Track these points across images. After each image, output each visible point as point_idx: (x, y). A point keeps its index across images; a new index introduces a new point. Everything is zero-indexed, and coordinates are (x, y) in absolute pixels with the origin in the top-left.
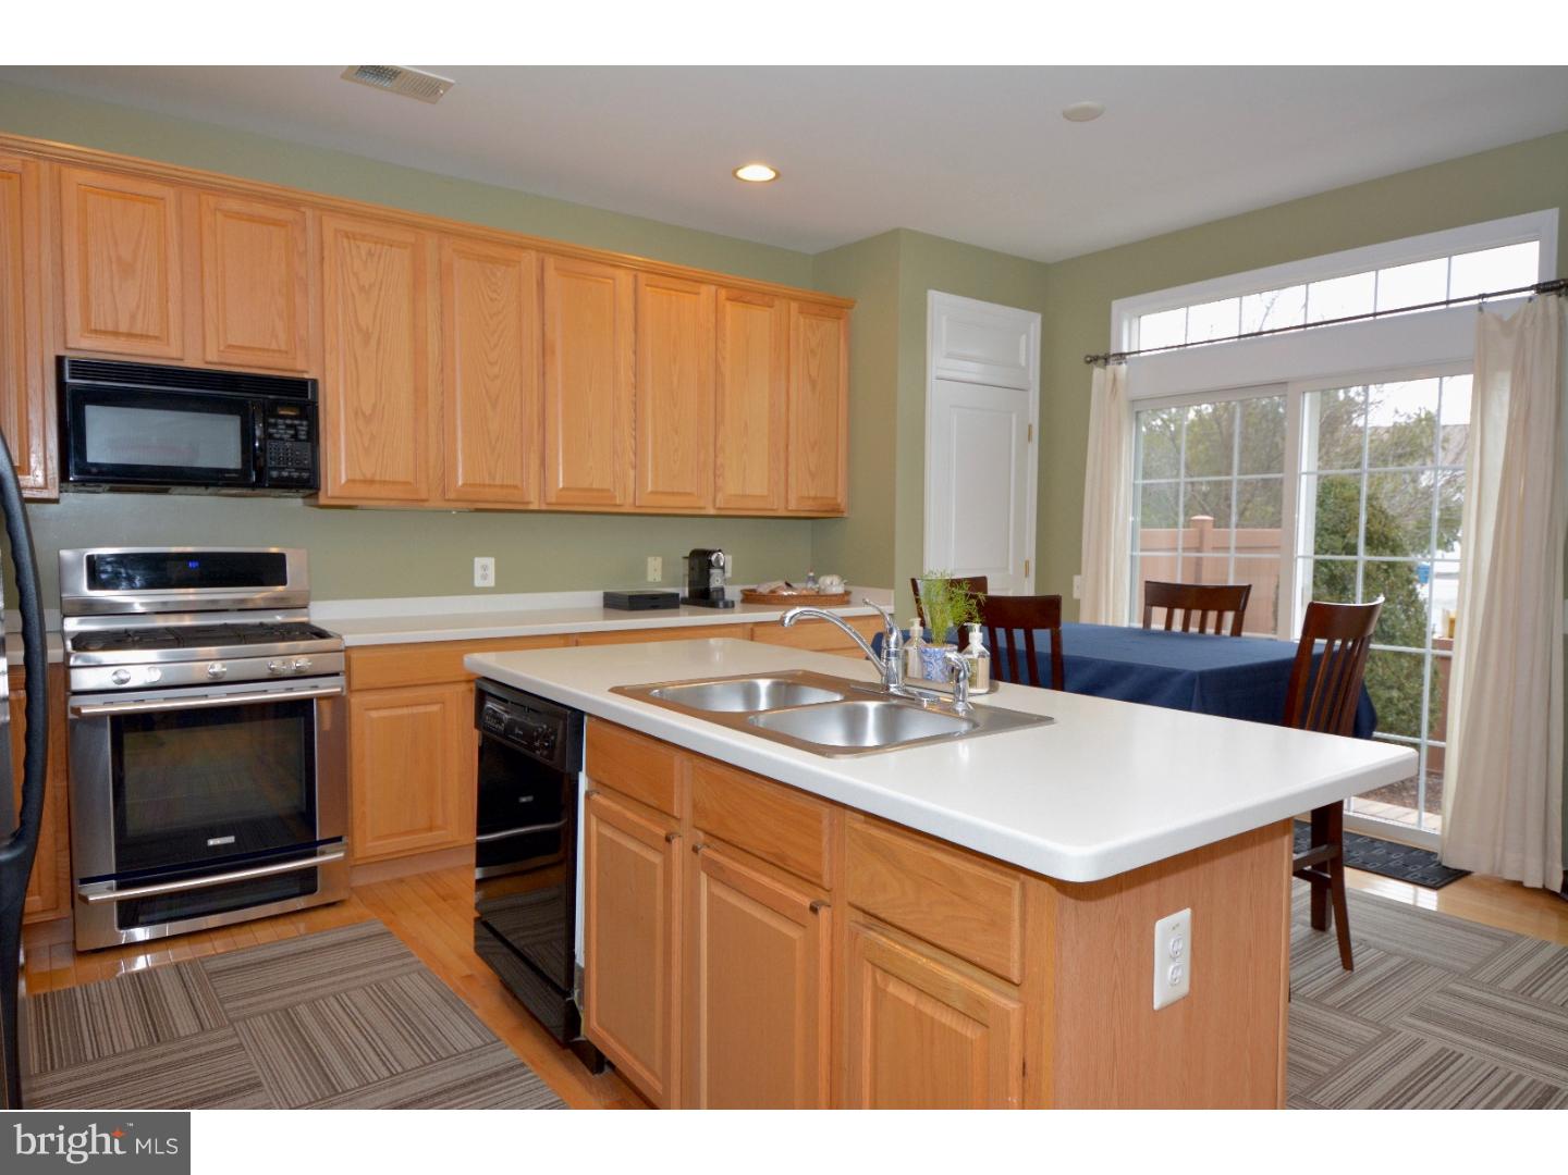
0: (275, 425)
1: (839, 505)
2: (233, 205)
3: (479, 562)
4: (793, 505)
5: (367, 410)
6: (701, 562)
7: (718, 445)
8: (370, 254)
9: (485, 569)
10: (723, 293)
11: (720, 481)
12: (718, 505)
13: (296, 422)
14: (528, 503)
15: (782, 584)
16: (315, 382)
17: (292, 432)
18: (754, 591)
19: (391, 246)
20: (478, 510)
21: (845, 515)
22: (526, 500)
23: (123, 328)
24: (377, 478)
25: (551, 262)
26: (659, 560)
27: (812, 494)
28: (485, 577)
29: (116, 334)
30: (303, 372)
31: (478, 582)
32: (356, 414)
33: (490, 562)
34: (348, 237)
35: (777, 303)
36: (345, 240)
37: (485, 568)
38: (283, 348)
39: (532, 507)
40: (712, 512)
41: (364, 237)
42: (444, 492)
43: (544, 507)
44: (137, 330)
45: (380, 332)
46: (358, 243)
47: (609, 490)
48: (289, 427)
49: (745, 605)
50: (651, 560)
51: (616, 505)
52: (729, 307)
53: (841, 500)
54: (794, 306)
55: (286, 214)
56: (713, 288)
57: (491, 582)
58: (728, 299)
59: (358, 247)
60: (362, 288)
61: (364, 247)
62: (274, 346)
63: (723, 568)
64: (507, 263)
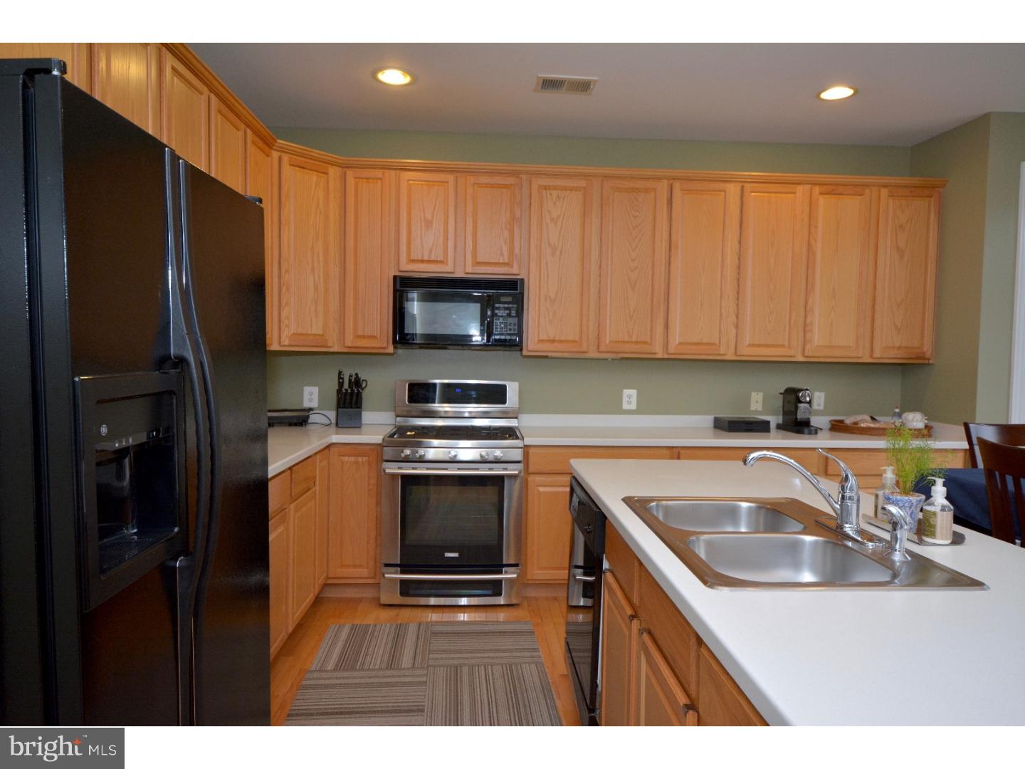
0: (498, 308)
1: (924, 353)
2: (484, 179)
4: (877, 354)
5: (553, 296)
6: (793, 397)
7: (808, 308)
8: (558, 197)
9: (630, 397)
10: (817, 189)
11: (808, 335)
12: (806, 354)
13: (511, 306)
14: (655, 353)
15: (868, 418)
16: (522, 280)
17: (507, 312)
18: (842, 422)
19: (571, 190)
20: (623, 359)
21: (931, 362)
22: (653, 351)
23: (426, 258)
24: (557, 338)
25: (677, 185)
26: (761, 395)
27: (897, 344)
28: (629, 403)
29: (422, 261)
30: (517, 275)
31: (625, 406)
32: (546, 299)
33: (633, 392)
34: (545, 189)
35: (867, 191)
36: (544, 191)
38: (506, 261)
39: (657, 356)
40: (801, 359)
41: (555, 188)
42: (598, 346)
43: (666, 356)
44: (433, 258)
45: (562, 247)
46: (552, 192)
47: (714, 344)
48: (506, 309)
49: (833, 433)
50: (754, 394)
51: (720, 355)
52: (822, 200)
53: (927, 349)
54: (884, 192)
55: (511, 180)
56: (808, 187)
57: (633, 406)
58: (821, 194)
59: (551, 194)
60: (552, 220)
61: (555, 193)
62: (501, 261)
63: (810, 403)
64: (647, 190)
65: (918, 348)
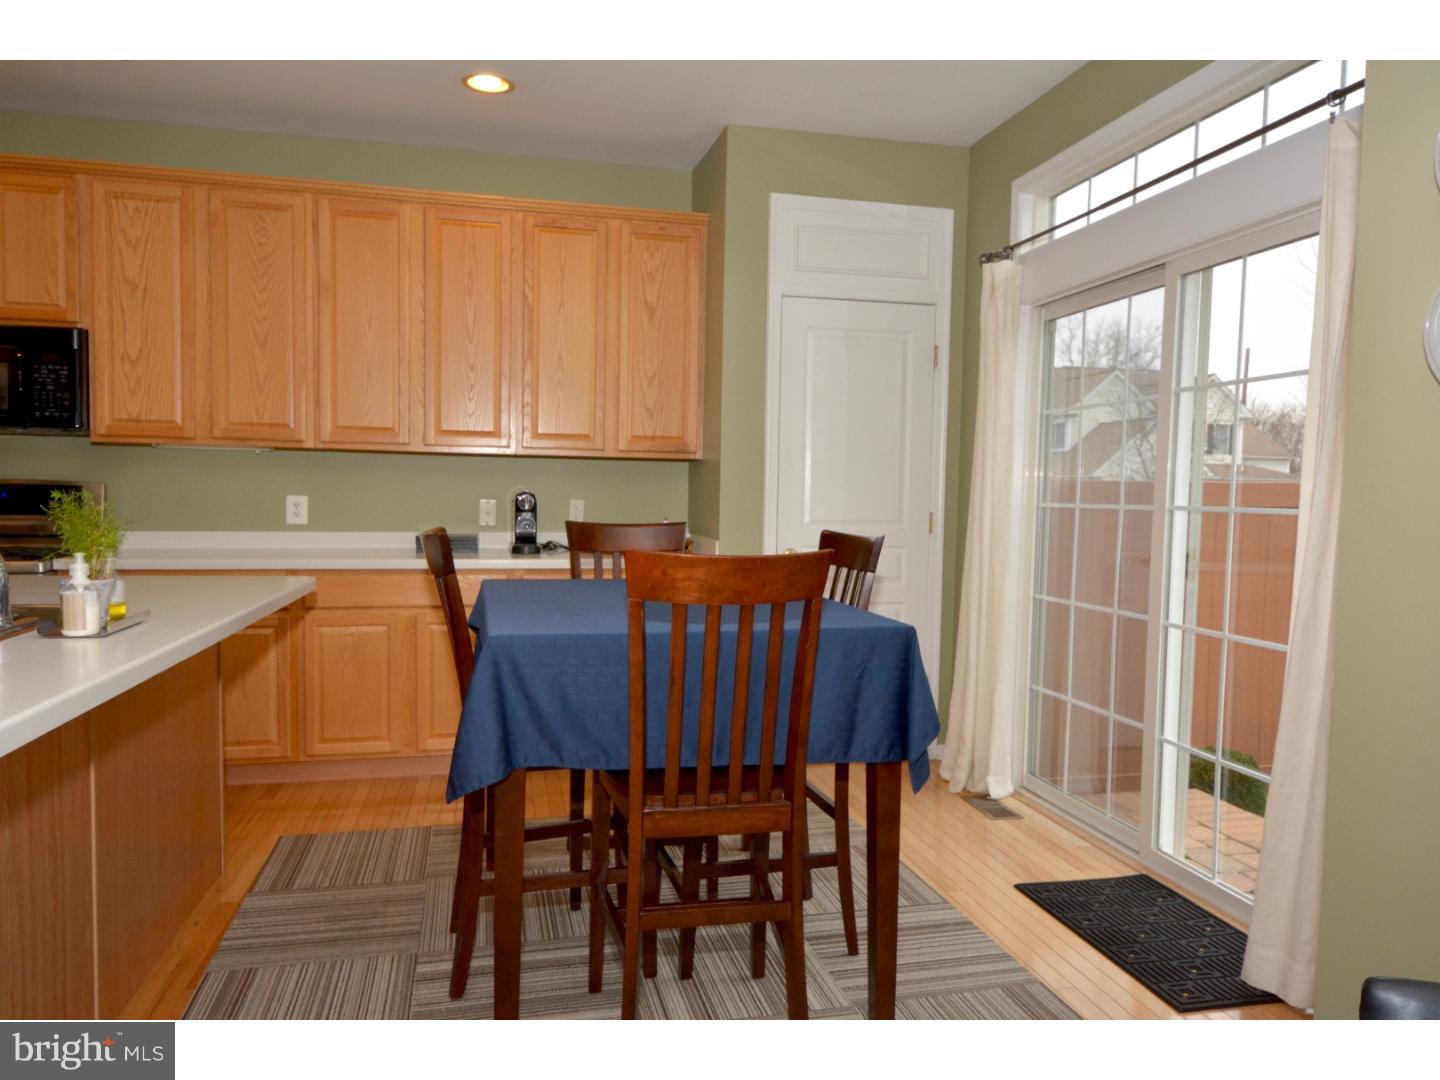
0: (38, 371)
1: (689, 448)
3: (291, 500)
4: (623, 445)
5: (134, 355)
7: (525, 381)
8: (137, 211)
9: (298, 507)
10: (531, 220)
12: (525, 445)
13: (57, 367)
14: (301, 441)
16: (84, 331)
17: (53, 376)
19: (158, 201)
24: (142, 417)
25: (325, 203)
26: (492, 502)
27: (649, 433)
28: (297, 515)
30: (74, 323)
31: (291, 519)
32: (123, 360)
33: (304, 500)
34: (116, 197)
35: (602, 224)
36: (114, 201)
37: (297, 505)
39: (306, 446)
40: (517, 451)
41: (132, 196)
43: (324, 446)
45: (146, 283)
46: (125, 201)
47: (383, 429)
48: (52, 371)
50: (483, 502)
51: (399, 444)
52: (540, 235)
54: (626, 227)
55: (59, 182)
56: (519, 215)
57: (304, 520)
58: (538, 226)
59: (125, 206)
60: (129, 243)
61: (131, 204)
62: (45, 300)
63: (533, 510)
64: (279, 208)
65: (679, 438)
